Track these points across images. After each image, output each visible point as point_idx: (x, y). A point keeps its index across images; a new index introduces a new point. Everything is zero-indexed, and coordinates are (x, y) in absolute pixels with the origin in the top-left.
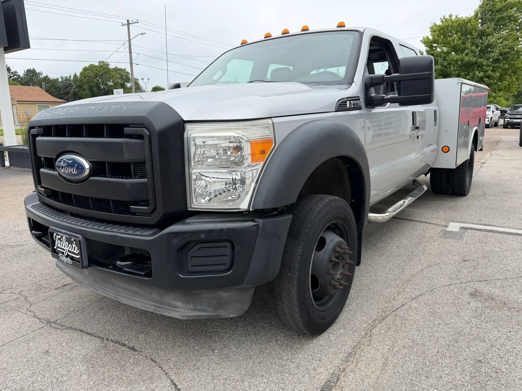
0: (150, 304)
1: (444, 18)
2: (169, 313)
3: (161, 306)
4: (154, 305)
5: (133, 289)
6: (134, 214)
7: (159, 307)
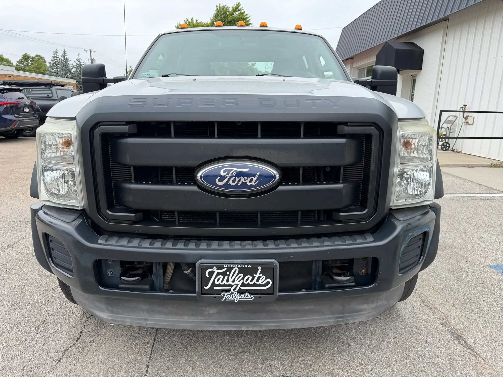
0: (329, 318)
1: (187, 21)
2: (355, 319)
3: (342, 315)
4: (334, 317)
5: (306, 308)
6: (340, 222)
7: (342, 317)
